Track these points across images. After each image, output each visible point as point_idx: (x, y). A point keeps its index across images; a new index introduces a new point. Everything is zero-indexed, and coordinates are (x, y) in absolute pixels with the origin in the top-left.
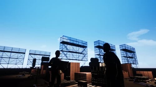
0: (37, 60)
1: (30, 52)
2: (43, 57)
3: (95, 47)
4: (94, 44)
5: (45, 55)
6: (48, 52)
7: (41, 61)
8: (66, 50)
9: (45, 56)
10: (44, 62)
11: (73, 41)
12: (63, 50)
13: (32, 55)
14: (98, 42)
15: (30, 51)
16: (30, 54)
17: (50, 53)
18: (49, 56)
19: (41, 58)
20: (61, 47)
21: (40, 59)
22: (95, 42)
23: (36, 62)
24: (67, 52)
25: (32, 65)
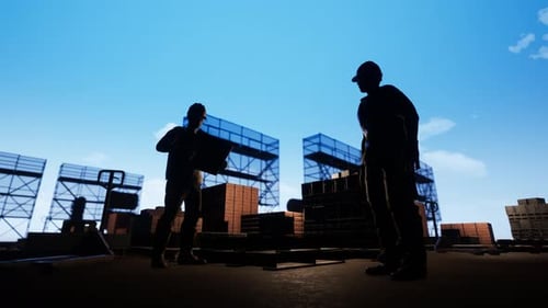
0: (87, 205)
1: (60, 172)
3: (306, 157)
4: (304, 148)
7: (102, 209)
11: (230, 132)
13: (69, 185)
14: (317, 140)
15: (62, 166)
16: (61, 179)
17: (143, 177)
18: (139, 188)
21: (99, 199)
22: (305, 140)
23: (86, 211)
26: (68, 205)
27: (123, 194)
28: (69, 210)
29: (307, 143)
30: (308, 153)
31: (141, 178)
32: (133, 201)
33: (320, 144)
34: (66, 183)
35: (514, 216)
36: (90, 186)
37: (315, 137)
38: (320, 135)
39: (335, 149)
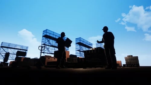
0: (10, 55)
1: (2, 45)
2: (18, 51)
3: (76, 43)
4: (76, 41)
5: (21, 49)
6: (25, 46)
7: (15, 56)
8: (48, 44)
9: (21, 51)
10: (20, 56)
11: (56, 36)
12: (46, 44)
13: (4, 49)
14: (79, 39)
15: (2, 43)
16: (2, 47)
17: (28, 47)
18: (27, 50)
19: (16, 52)
20: (44, 40)
21: (14, 53)
22: (76, 39)
23: (9, 57)
24: (49, 47)
25: (3, 60)
26: (4, 55)
27: (22, 52)
28: (4, 56)
29: (76, 40)
30: (77, 42)
31: (27, 47)
32: (25, 54)
33: (80, 40)
34: (3, 48)
35: (126, 59)
36: (11, 49)
37: (79, 38)
38: (80, 38)
39: (84, 42)
